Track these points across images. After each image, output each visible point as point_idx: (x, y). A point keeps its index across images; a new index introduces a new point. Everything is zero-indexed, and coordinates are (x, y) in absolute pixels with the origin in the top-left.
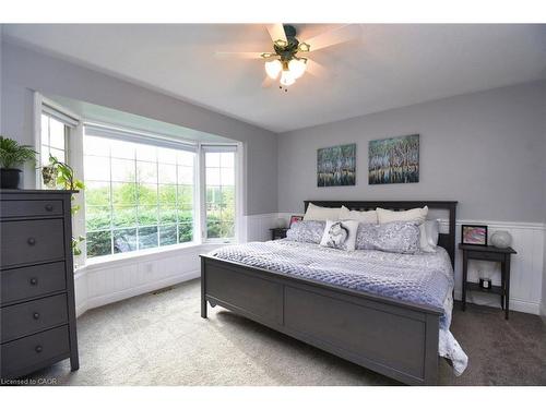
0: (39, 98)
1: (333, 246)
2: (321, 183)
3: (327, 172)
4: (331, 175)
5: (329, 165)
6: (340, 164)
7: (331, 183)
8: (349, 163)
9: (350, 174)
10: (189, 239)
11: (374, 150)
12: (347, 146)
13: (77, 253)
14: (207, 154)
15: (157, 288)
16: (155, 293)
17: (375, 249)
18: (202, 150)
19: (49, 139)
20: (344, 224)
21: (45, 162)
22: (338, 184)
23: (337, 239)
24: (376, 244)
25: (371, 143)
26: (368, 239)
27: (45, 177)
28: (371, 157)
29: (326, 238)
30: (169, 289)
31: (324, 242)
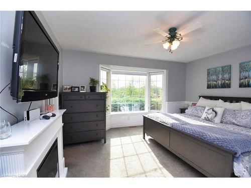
0: (101, 66)
1: (207, 120)
2: (209, 87)
3: (213, 81)
4: (215, 83)
5: (214, 77)
6: (220, 76)
7: (215, 87)
8: (226, 76)
9: (227, 82)
10: (144, 110)
11: (243, 68)
12: (225, 66)
13: (108, 110)
14: (152, 76)
15: (131, 126)
16: (130, 127)
17: (234, 124)
18: (149, 74)
19: (103, 77)
20: (215, 109)
21: (101, 84)
22: (219, 87)
23: (210, 116)
24: (234, 121)
25: (240, 64)
26: (229, 118)
27: (101, 88)
28: (240, 72)
29: (204, 115)
30: (135, 127)
31: (203, 117)
